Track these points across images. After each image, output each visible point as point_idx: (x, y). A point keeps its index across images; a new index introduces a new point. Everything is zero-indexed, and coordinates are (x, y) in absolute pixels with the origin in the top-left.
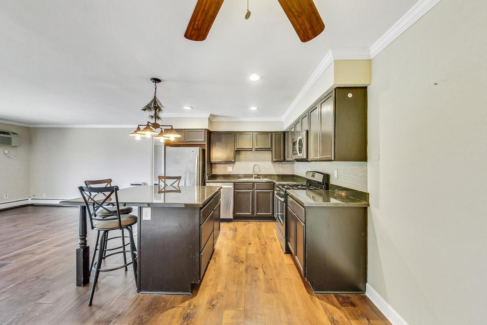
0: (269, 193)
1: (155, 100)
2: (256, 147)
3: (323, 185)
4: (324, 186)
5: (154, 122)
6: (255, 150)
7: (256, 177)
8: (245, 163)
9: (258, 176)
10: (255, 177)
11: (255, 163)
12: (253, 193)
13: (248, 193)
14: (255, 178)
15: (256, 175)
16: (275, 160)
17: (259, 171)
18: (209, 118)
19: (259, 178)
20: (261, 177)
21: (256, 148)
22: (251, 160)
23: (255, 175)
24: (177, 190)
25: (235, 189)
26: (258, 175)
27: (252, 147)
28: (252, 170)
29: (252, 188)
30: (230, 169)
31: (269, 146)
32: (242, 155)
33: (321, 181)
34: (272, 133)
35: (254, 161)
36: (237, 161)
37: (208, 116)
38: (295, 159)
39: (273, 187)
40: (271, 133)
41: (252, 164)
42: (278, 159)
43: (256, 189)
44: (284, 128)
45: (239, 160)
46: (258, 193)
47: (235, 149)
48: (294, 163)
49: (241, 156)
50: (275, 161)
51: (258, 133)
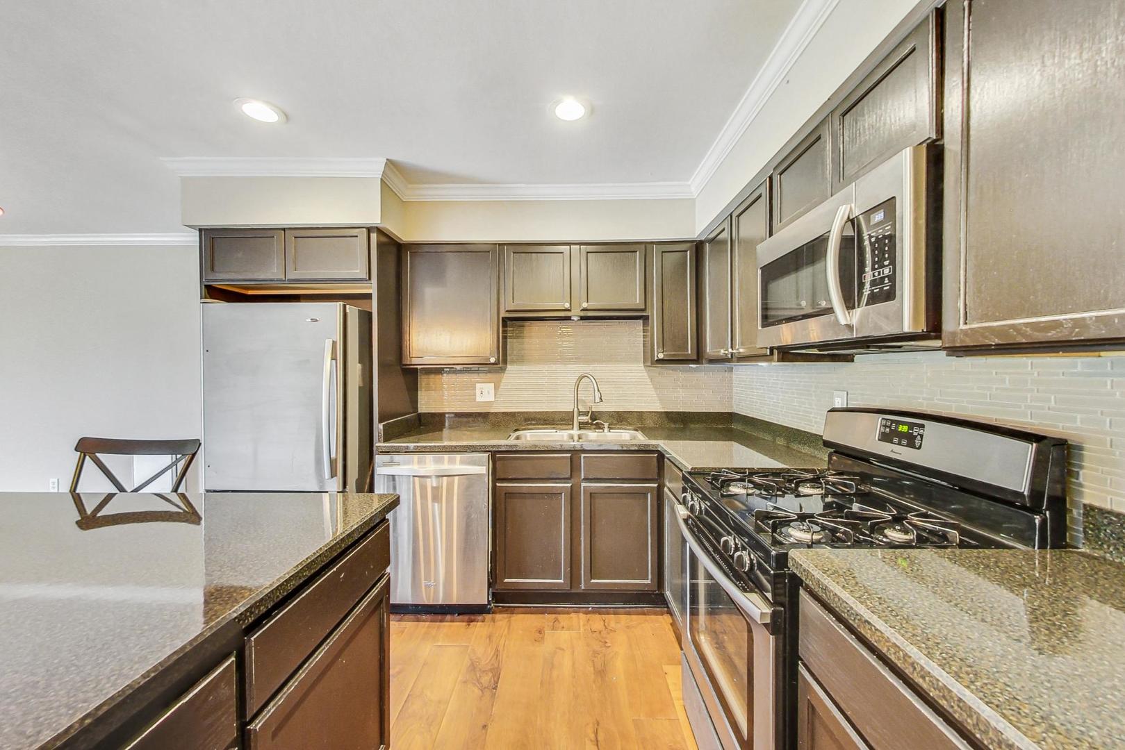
0: (642, 494)
2: (585, 305)
3: (1036, 509)
4: (1044, 522)
6: (583, 314)
7: (587, 423)
8: (545, 369)
9: (595, 420)
10: (580, 423)
11: (582, 369)
12: (573, 495)
13: (554, 494)
14: (582, 426)
15: (585, 414)
16: (661, 356)
17: (598, 400)
18: (381, 179)
19: (599, 427)
20: (606, 425)
21: (585, 310)
22: (564, 360)
23: (580, 414)
24: (182, 511)
25: (496, 479)
26: (594, 416)
27: (567, 305)
28: (571, 397)
29: (568, 475)
30: (485, 392)
31: (637, 300)
32: (530, 337)
33: (1024, 488)
34: (647, 245)
35: (578, 360)
36: (513, 362)
37: (376, 168)
38: (772, 349)
39: (656, 470)
40: (643, 246)
41: (569, 373)
42: (670, 353)
43: (587, 480)
44: (697, 228)
45: (521, 359)
46: (592, 495)
47: (503, 314)
48: (731, 370)
49: (526, 340)
50: (659, 361)
51: (590, 248)
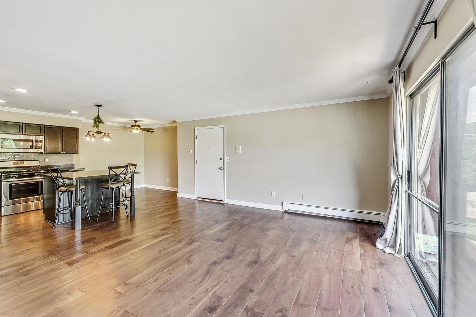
1: (98, 117)
5: (98, 130)
